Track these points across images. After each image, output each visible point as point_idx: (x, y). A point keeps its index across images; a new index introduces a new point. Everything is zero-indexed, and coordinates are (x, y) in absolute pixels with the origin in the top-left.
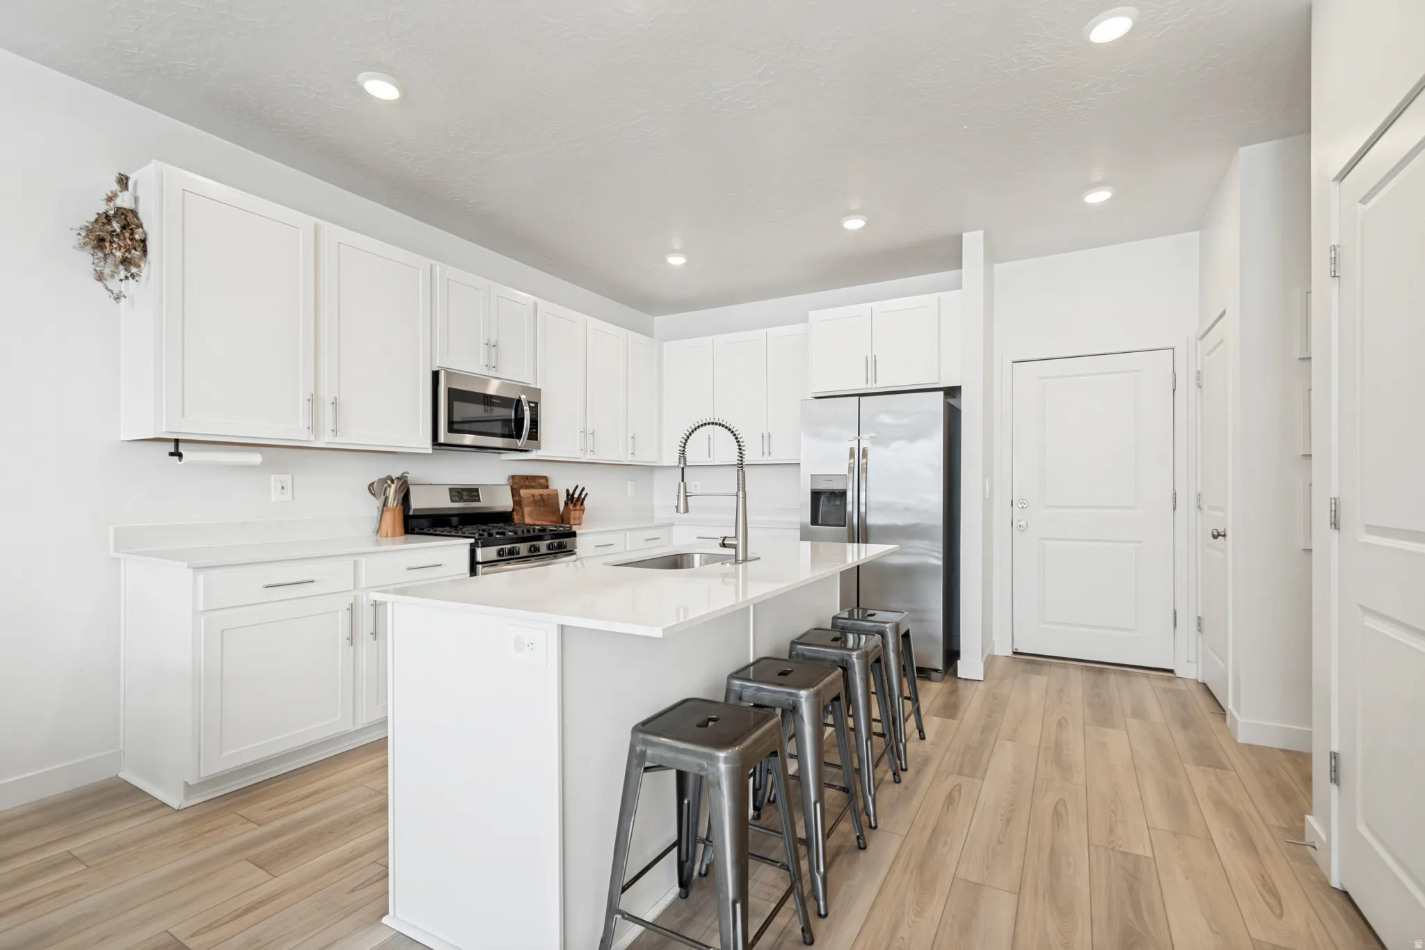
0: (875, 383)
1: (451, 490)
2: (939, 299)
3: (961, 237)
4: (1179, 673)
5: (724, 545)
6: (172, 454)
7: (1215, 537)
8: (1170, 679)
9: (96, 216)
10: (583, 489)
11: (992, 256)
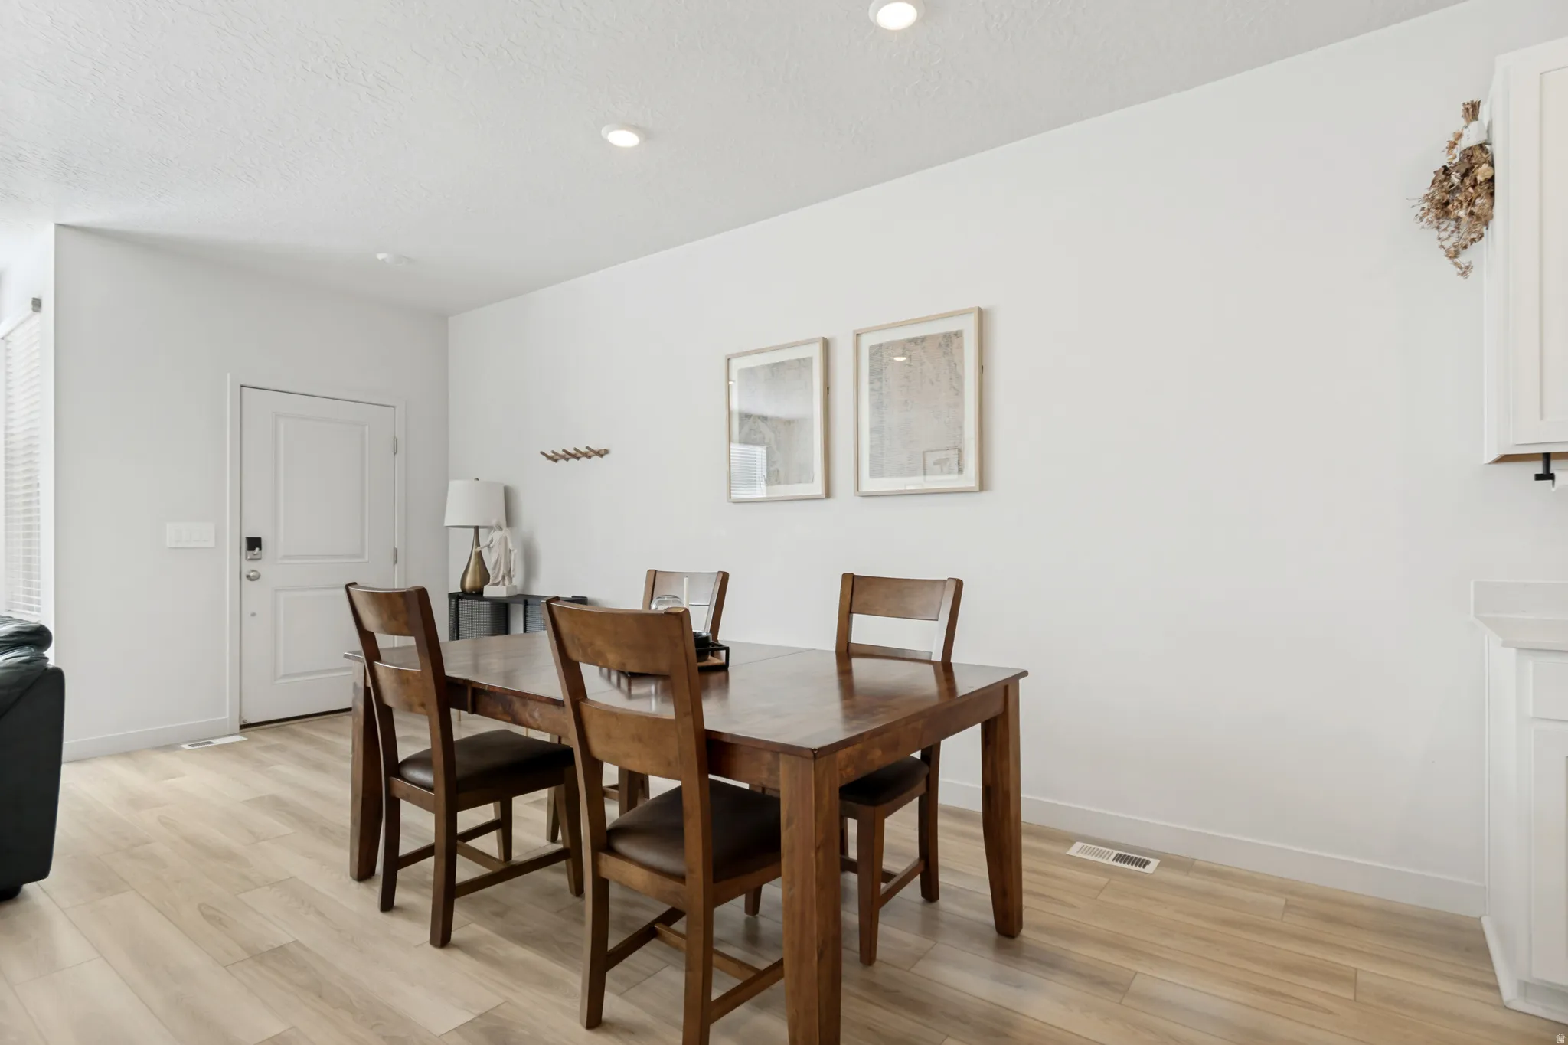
6: (1538, 477)
9: (1434, 176)
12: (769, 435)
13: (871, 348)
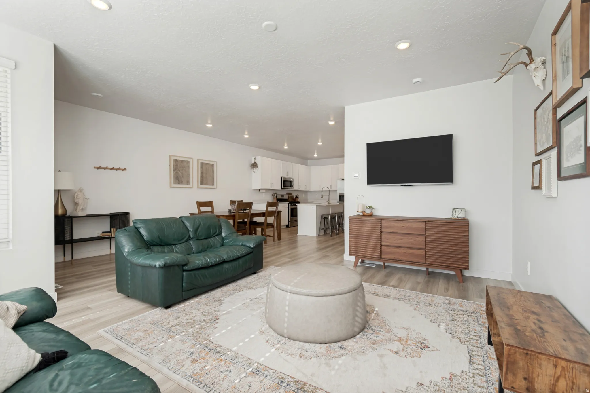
5: (327, 202)
10: (299, 195)
12: (181, 174)
13: (201, 163)
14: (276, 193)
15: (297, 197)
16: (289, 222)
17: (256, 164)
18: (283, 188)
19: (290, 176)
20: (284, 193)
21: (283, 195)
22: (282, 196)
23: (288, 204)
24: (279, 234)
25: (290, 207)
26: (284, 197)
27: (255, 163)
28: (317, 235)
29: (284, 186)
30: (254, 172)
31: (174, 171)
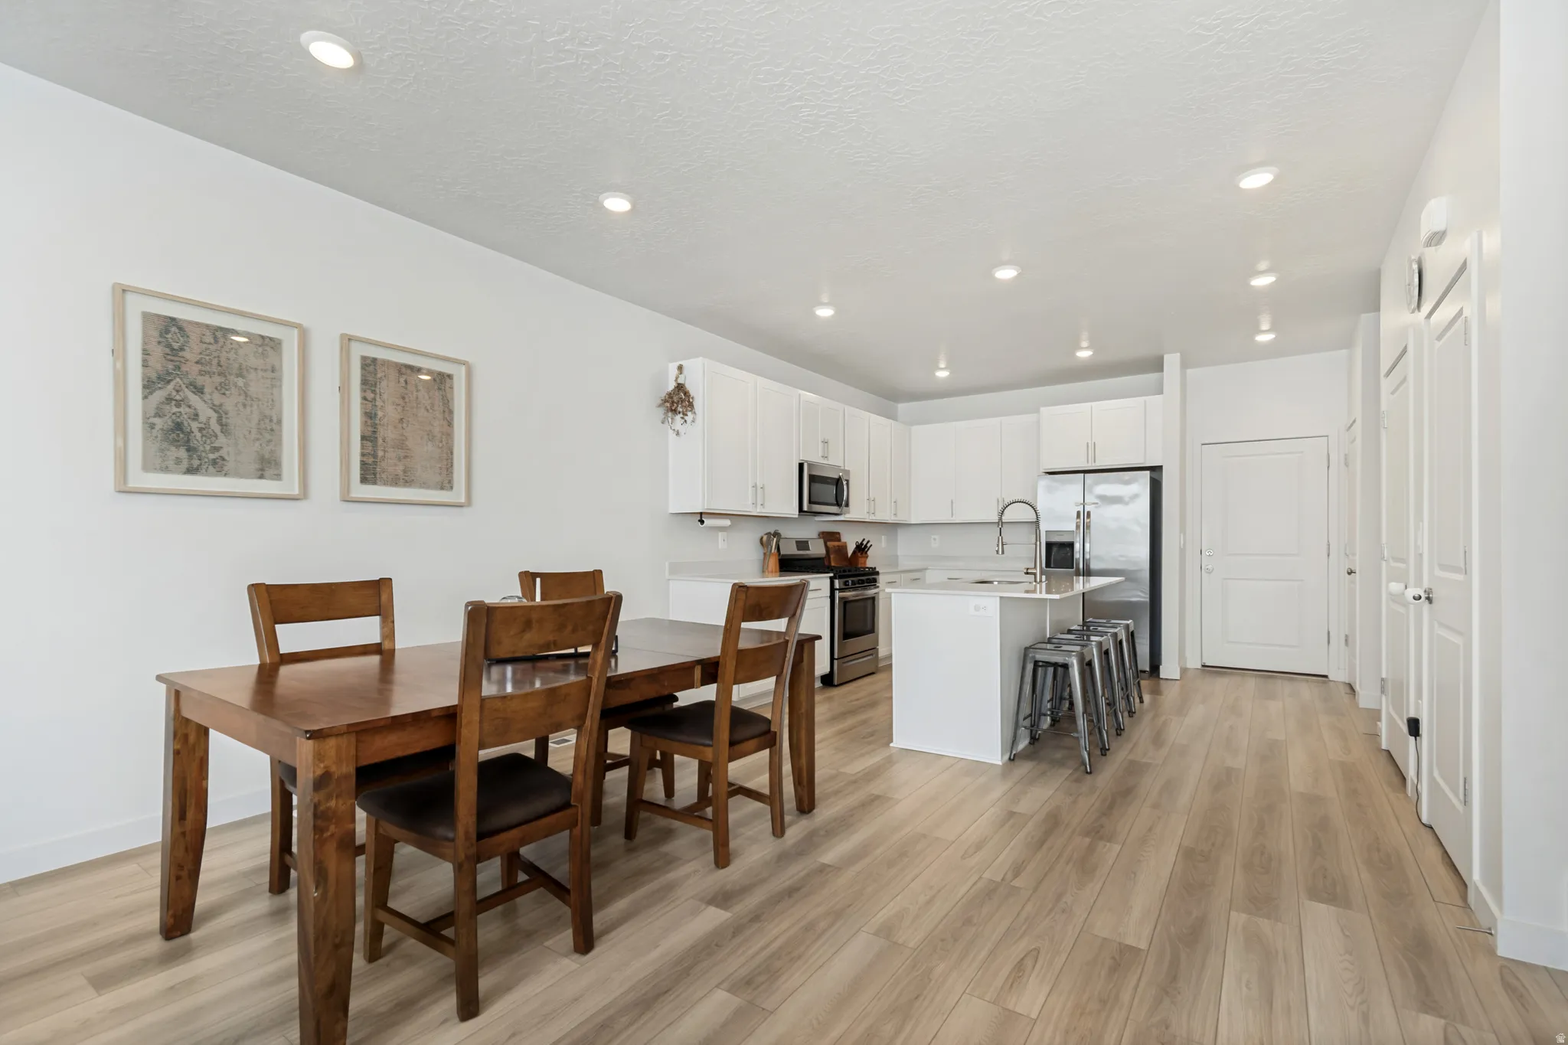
0: (1095, 462)
1: (797, 542)
2: (1145, 401)
3: (1162, 358)
4: (1331, 678)
5: (1027, 573)
7: (1349, 574)
8: (1324, 682)
10: (868, 542)
11: (1185, 365)
12: (206, 413)
13: (364, 358)
14: (776, 534)
15: (862, 549)
16: (836, 662)
17: (686, 393)
18: (805, 508)
19: (833, 462)
20: (809, 531)
21: (807, 542)
22: (802, 544)
23: (828, 581)
24: (805, 774)
25: (837, 594)
26: (809, 550)
27: (680, 387)
28: (1002, 755)
29: (810, 502)
30: (678, 434)
31: (149, 386)
